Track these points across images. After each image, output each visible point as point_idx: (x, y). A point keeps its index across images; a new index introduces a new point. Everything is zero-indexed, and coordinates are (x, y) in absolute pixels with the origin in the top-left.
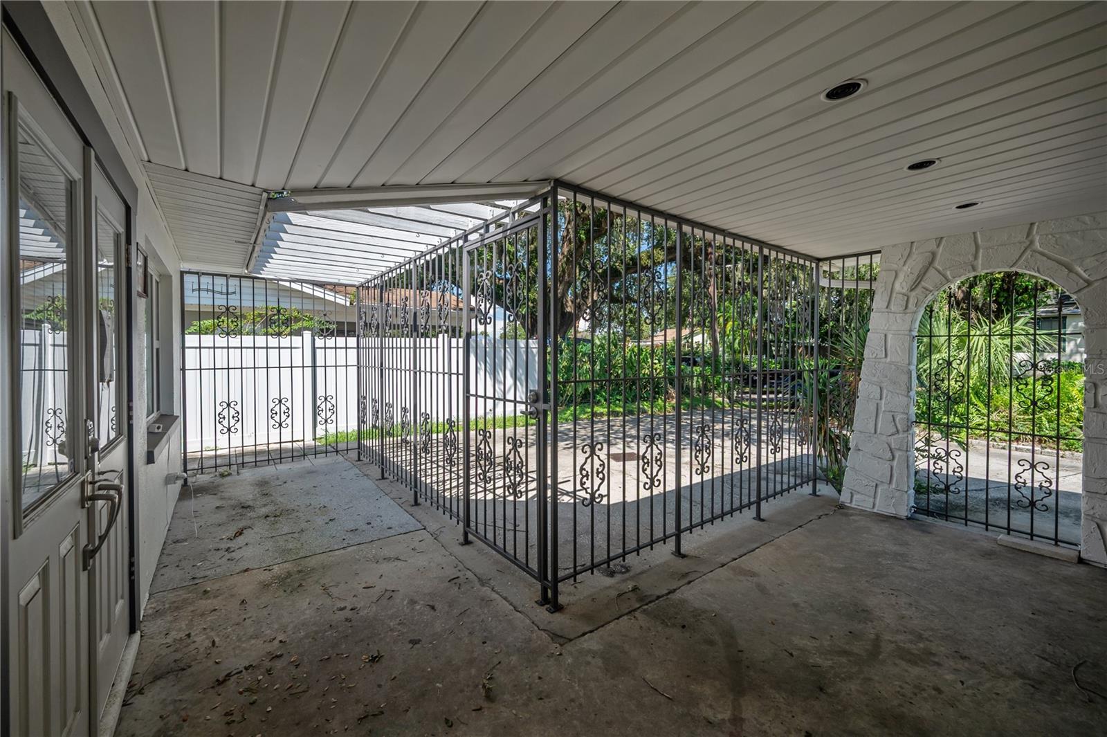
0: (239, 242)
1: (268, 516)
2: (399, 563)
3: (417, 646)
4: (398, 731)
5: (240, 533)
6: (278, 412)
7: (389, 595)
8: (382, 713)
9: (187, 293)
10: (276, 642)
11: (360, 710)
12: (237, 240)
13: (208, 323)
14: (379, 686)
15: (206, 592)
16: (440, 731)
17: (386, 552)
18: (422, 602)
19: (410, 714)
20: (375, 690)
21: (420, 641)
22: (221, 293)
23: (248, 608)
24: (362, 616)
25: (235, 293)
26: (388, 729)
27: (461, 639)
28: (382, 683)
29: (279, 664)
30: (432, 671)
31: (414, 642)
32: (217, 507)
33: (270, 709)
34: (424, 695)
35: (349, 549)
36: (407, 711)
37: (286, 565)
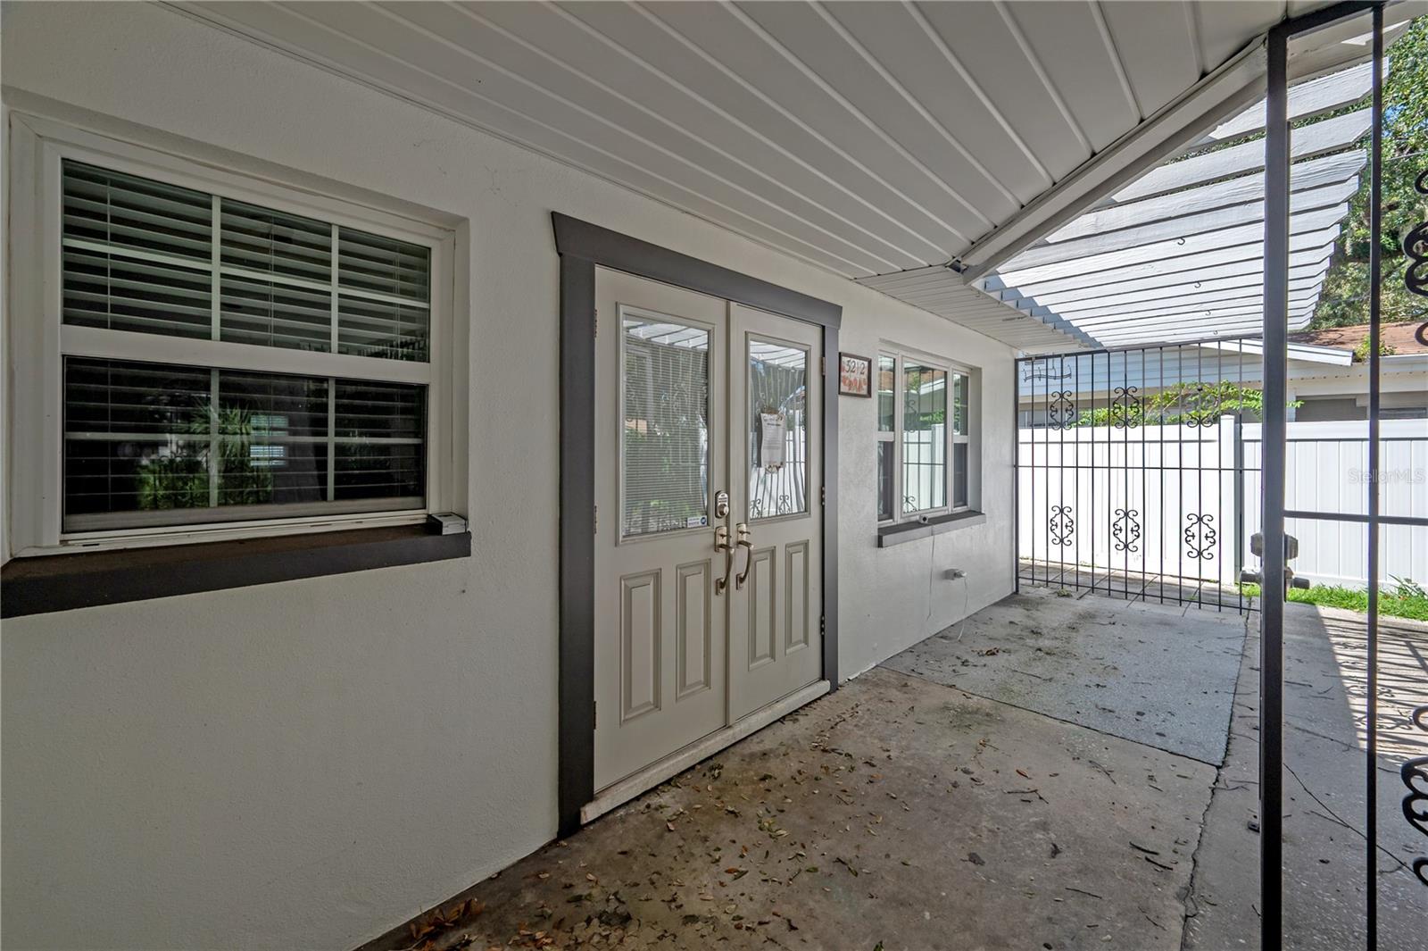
0: (1007, 320)
1: (1040, 650)
2: (1101, 779)
3: (971, 865)
4: (843, 900)
5: (991, 653)
6: (1124, 528)
7: (1029, 797)
8: (856, 875)
9: (1021, 383)
10: (887, 754)
11: (847, 853)
12: (1005, 318)
13: (1102, 412)
14: (888, 856)
15: (906, 685)
16: (864, 944)
17: (1105, 759)
18: (1053, 836)
19: (870, 901)
20: (880, 855)
21: (982, 863)
22: (1055, 378)
23: (909, 717)
24: (972, 792)
25: (1070, 375)
26: (840, 890)
27: (1026, 910)
28: (892, 856)
29: (866, 770)
30: (942, 898)
31: (974, 858)
32: (1011, 622)
33: (816, 792)
34: (902, 904)
35: (1068, 726)
36: (872, 897)
37: (986, 703)
